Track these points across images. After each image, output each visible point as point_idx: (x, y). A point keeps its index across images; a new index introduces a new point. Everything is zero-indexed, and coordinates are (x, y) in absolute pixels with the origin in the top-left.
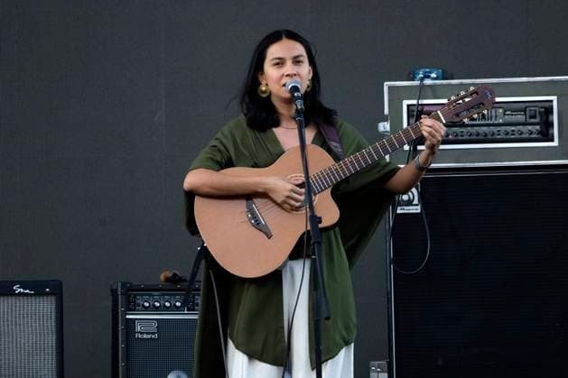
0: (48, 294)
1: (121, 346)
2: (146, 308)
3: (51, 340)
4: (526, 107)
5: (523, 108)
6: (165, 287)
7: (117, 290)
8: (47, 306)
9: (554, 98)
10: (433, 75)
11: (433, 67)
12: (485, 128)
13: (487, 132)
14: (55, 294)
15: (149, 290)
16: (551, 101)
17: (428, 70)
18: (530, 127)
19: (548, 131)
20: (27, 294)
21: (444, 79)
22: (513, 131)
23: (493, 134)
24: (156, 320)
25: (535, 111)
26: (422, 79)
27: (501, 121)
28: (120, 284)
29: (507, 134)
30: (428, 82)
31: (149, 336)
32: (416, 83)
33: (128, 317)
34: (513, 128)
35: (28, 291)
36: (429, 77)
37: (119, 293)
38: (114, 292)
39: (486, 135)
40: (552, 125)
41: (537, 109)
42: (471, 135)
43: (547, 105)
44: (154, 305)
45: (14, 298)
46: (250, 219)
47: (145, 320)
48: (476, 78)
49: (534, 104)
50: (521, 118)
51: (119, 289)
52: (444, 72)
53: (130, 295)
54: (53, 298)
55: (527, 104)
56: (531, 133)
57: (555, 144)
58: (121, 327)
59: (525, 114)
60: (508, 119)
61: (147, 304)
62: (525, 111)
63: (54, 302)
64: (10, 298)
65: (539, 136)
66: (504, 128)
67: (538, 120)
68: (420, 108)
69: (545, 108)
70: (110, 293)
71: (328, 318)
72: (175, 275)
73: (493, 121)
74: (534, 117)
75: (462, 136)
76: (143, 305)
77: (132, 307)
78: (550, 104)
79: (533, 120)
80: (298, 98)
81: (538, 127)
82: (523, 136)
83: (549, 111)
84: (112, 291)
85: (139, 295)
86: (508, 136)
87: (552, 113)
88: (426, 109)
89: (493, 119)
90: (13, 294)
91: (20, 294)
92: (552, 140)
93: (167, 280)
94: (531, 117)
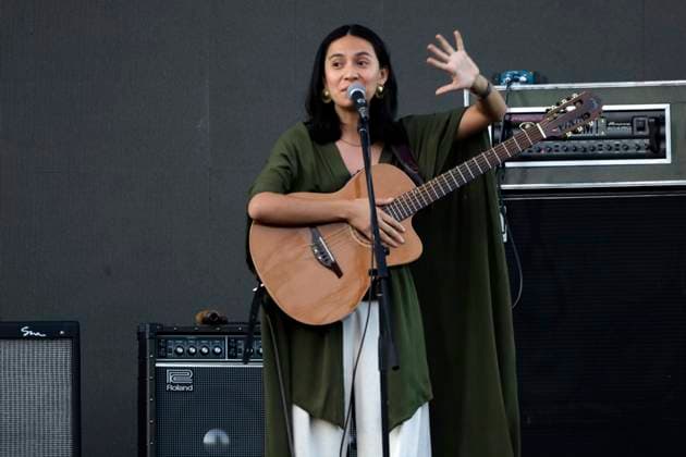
0: (62, 337)
1: (149, 400)
2: (179, 355)
3: (66, 392)
4: (634, 117)
5: (629, 118)
6: (203, 330)
7: (144, 333)
8: (61, 352)
9: (666, 106)
10: (523, 79)
11: (523, 68)
12: (584, 142)
13: (587, 146)
14: (71, 338)
15: (183, 333)
16: (664, 110)
17: (516, 72)
18: (637, 141)
19: (658, 145)
20: (38, 338)
21: (535, 83)
22: (617, 145)
23: (594, 149)
24: (191, 368)
25: (644, 121)
26: (509, 83)
27: (603, 133)
28: (148, 326)
29: (611, 149)
30: (516, 86)
31: (183, 388)
32: (503, 87)
33: (157, 365)
34: (617, 142)
35: (38, 334)
36: (517, 81)
37: (147, 336)
38: (141, 336)
39: (585, 150)
40: (664, 138)
41: (646, 120)
42: (567, 150)
43: (658, 114)
44: (188, 351)
45: (22, 342)
46: (316, 255)
47: (178, 370)
48: (572, 82)
49: (644, 114)
50: (626, 130)
51: (148, 331)
52: (535, 74)
53: (159, 339)
54: (69, 342)
55: (636, 114)
56: (639, 148)
57: (668, 160)
58: (149, 378)
59: (632, 126)
60: (611, 131)
61: (180, 350)
62: (632, 123)
63: (69, 348)
64: (17, 342)
65: (649, 151)
66: (607, 141)
67: (647, 132)
68: (507, 118)
69: (655, 118)
70: (136, 336)
71: (396, 368)
72: (214, 315)
73: (594, 134)
74: (642, 129)
75: (557, 151)
76: (176, 351)
77: (162, 353)
78: (662, 113)
79: (641, 133)
80: (361, 105)
81: (647, 141)
82: (629, 151)
83: (660, 121)
84: (139, 333)
85: (171, 339)
86: (611, 152)
87: (664, 124)
88: (514, 118)
89: (594, 131)
90: (20, 337)
91: (29, 337)
92: (664, 157)
93: (205, 321)
94: (639, 129)
